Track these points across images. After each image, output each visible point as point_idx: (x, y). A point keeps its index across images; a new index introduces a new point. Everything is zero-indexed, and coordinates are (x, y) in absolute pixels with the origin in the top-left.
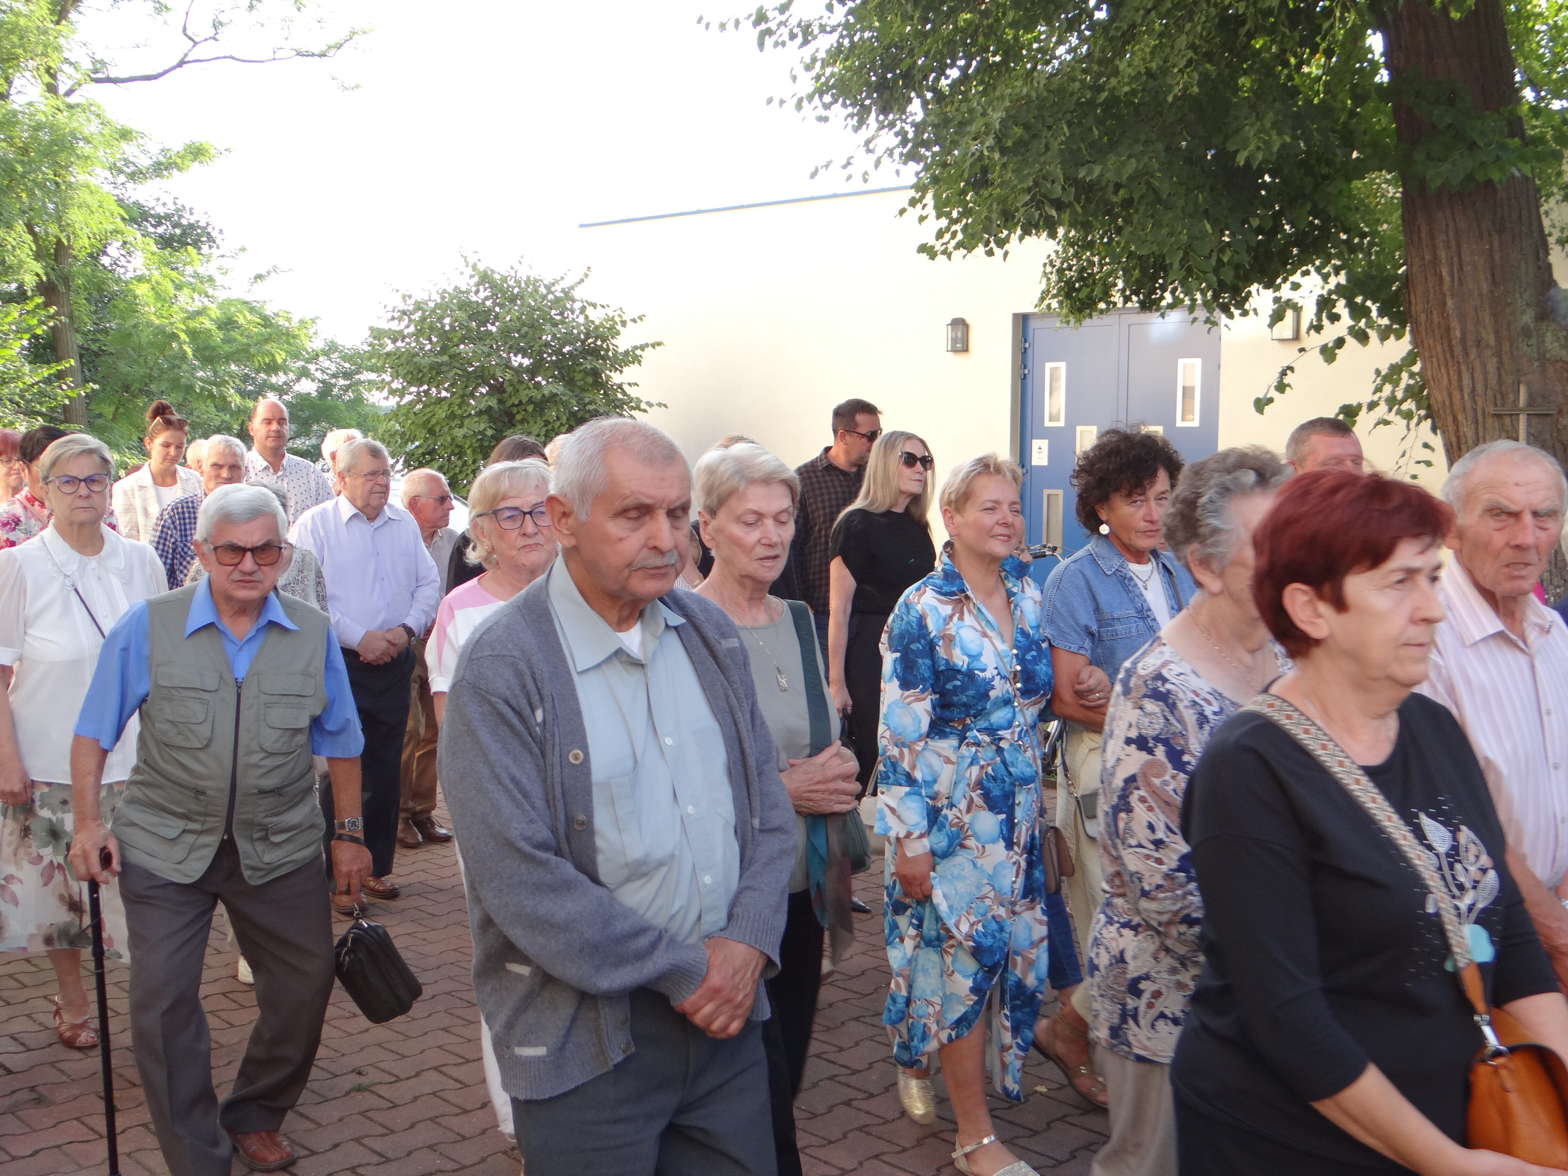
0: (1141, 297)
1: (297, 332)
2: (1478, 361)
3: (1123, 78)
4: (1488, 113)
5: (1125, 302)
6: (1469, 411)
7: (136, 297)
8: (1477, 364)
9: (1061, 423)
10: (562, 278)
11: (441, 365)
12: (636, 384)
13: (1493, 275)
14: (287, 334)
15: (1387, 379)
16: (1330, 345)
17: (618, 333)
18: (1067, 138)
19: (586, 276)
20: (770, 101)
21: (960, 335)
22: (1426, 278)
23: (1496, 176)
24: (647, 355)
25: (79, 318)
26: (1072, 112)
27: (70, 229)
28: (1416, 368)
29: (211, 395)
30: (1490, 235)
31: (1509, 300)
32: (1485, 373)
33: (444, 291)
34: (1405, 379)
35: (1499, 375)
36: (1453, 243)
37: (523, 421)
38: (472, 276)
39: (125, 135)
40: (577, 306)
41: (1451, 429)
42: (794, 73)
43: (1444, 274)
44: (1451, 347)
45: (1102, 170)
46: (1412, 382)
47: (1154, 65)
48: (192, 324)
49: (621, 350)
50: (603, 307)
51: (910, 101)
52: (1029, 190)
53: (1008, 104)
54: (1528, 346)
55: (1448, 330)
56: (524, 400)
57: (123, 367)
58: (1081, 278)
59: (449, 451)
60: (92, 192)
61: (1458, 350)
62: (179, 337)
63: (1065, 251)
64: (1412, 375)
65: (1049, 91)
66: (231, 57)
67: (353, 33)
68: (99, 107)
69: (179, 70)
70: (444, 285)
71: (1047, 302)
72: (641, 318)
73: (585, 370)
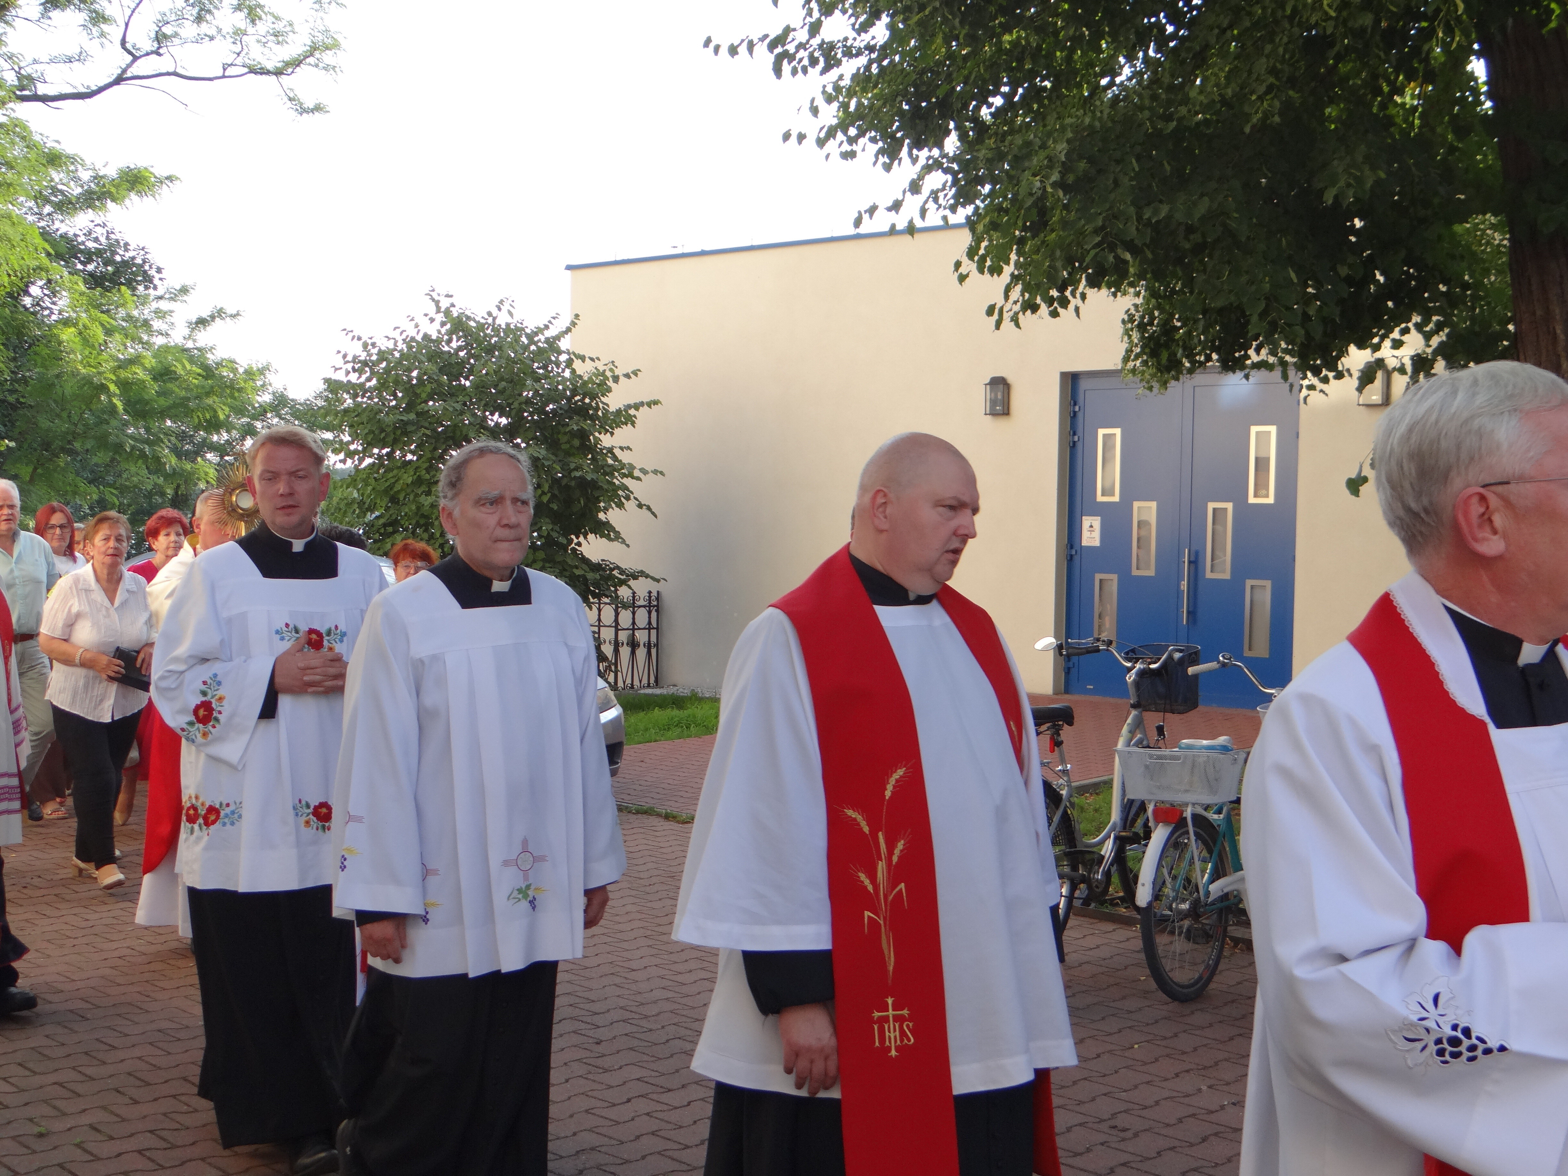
0: (1223, 355)
1: (242, 384)
3: (1194, 106)
7: (60, 343)
9: (1116, 498)
10: (547, 327)
11: (405, 423)
12: (628, 448)
14: (232, 387)
17: (609, 390)
18: (1137, 174)
19: (574, 324)
20: (786, 136)
21: (1000, 396)
22: (1538, 337)
24: (642, 414)
26: (1140, 144)
29: (143, 455)
33: (413, 339)
38: (443, 324)
39: (54, 159)
40: (563, 358)
42: (815, 104)
43: (1558, 332)
45: (1170, 210)
47: (1229, 92)
48: (123, 374)
50: (592, 359)
51: (947, 132)
52: (1099, 230)
53: (1070, 135)
57: (44, 422)
58: (1163, 334)
59: (414, 522)
60: (14, 224)
62: (108, 389)
63: (1146, 303)
65: (1114, 121)
66: (175, 74)
67: (313, 49)
68: (25, 128)
69: (116, 87)
70: (412, 332)
71: (1131, 365)
72: (635, 373)
73: (570, 432)
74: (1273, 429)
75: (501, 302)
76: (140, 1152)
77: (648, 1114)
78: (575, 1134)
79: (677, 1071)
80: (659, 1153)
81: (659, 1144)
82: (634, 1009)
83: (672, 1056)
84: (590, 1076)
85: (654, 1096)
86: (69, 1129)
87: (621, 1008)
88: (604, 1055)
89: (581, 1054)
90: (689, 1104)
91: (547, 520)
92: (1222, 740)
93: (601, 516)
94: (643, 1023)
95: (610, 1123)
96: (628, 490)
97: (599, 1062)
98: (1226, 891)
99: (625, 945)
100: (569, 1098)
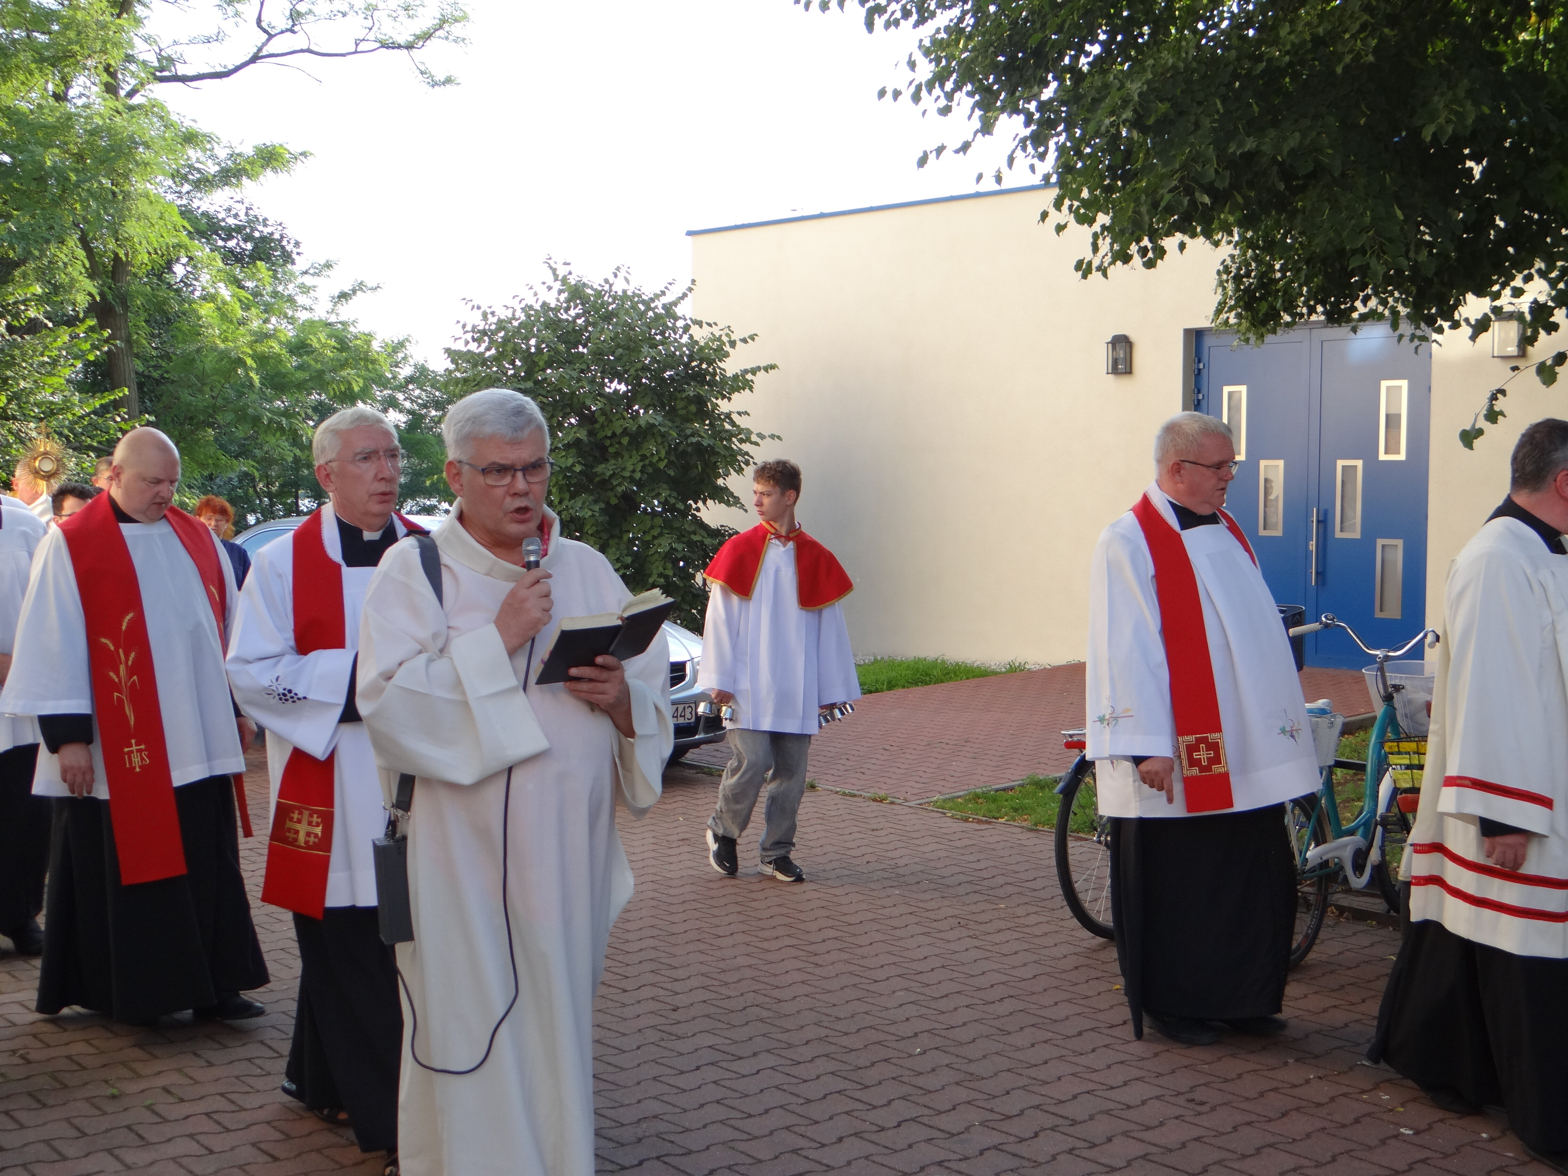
0: (1328, 307)
1: (379, 357)
3: (1284, 47)
5: (1310, 314)
7: (200, 318)
10: (663, 293)
12: (746, 413)
14: (366, 359)
16: (1549, 363)
17: (727, 355)
18: (1221, 115)
19: (690, 290)
20: (882, 94)
21: (1121, 354)
24: (759, 379)
25: (137, 341)
26: (1226, 85)
27: (128, 244)
29: (281, 428)
33: (531, 307)
37: (617, 455)
38: (560, 292)
39: (190, 138)
40: (680, 323)
42: (912, 59)
48: (261, 348)
49: (729, 374)
50: (709, 325)
51: (1045, 83)
52: (1176, 174)
53: (1150, 77)
56: (619, 431)
57: (185, 396)
58: (1261, 286)
60: (151, 202)
62: (245, 363)
63: (1243, 254)
65: (1199, 65)
66: (309, 51)
67: (443, 22)
68: (163, 108)
69: (252, 66)
70: (531, 301)
71: (1224, 316)
72: (752, 338)
73: (688, 397)
74: (1404, 384)
75: (618, 269)
76: (207, 1114)
77: (715, 1082)
78: (639, 1102)
79: (751, 1039)
80: (721, 1122)
81: (721, 1113)
82: (715, 976)
83: (747, 1023)
84: (662, 1044)
85: (724, 1064)
86: (142, 1091)
87: (703, 975)
88: (679, 1022)
89: (657, 1020)
90: (758, 1072)
91: (665, 486)
92: (1321, 703)
93: (720, 482)
94: (724, 991)
95: (676, 1091)
96: (747, 454)
97: (674, 1029)
98: (1324, 858)
99: (715, 911)
100: (639, 1065)
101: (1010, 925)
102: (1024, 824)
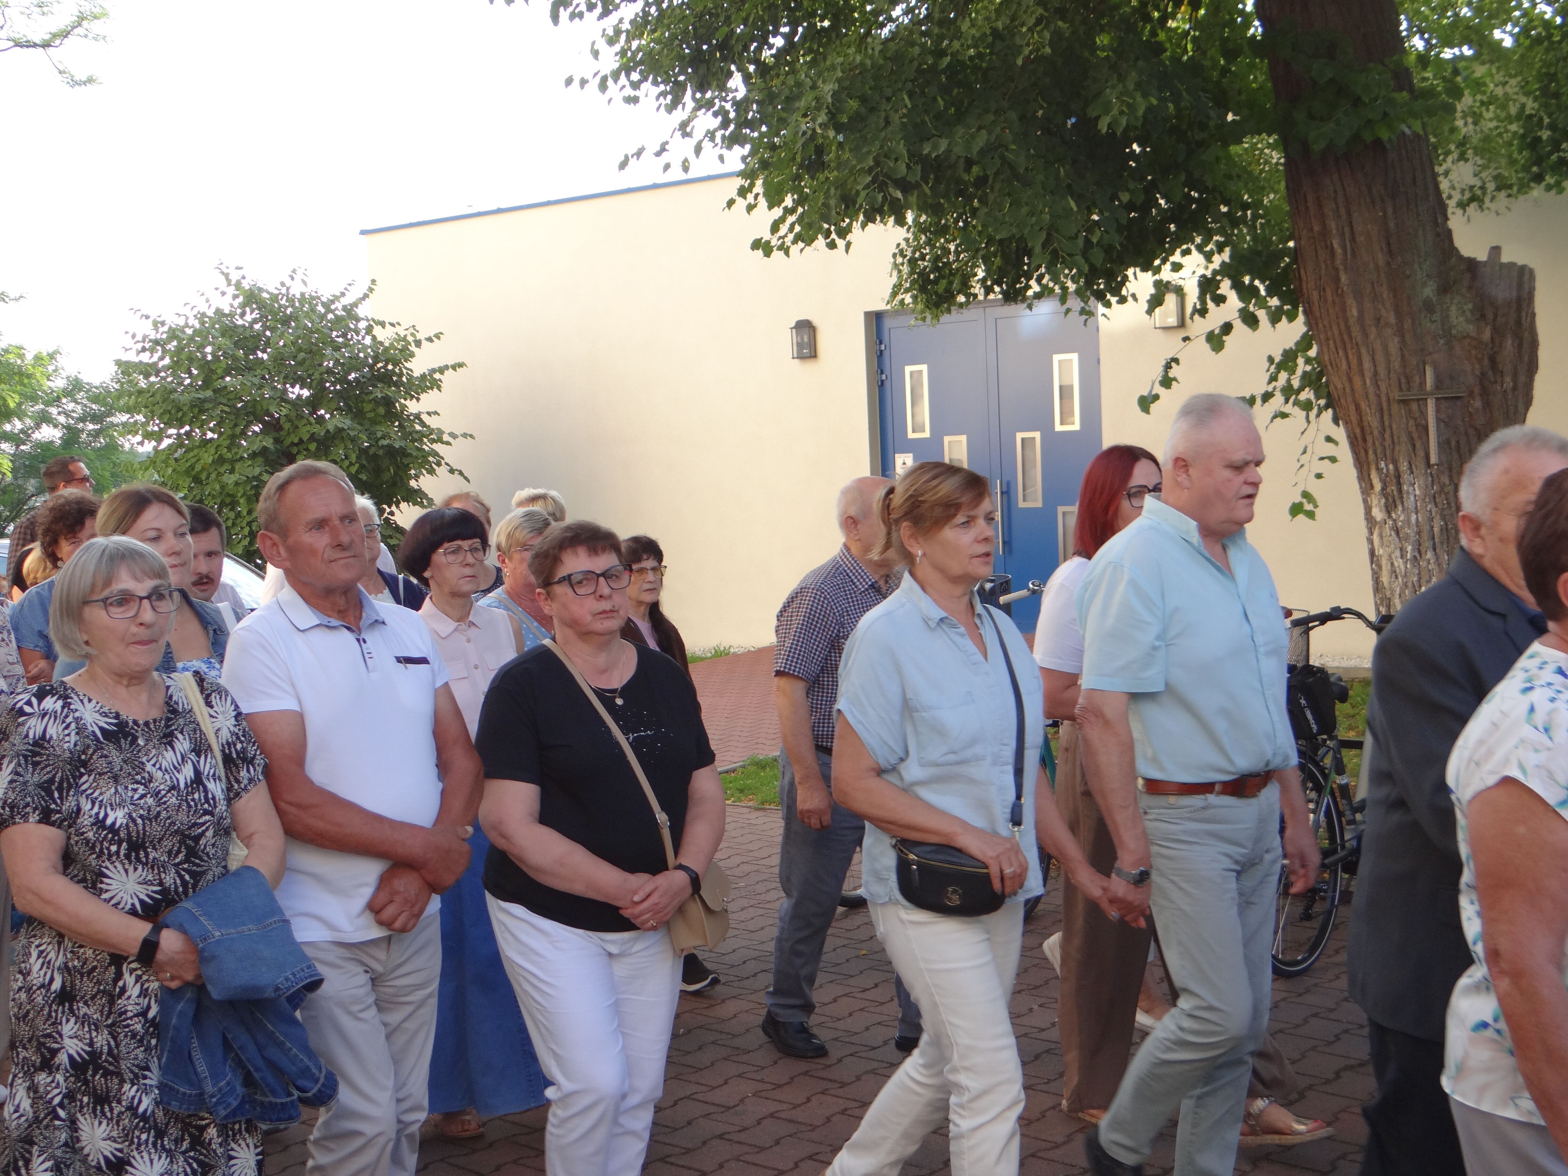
0: (1004, 286)
1: (31, 370)
2: (1378, 341)
3: (966, 40)
4: (1371, 65)
5: (987, 293)
6: (1372, 397)
8: (1378, 345)
9: (927, 434)
10: (343, 294)
11: (203, 401)
12: (436, 413)
13: (1389, 244)
14: (21, 373)
15: (1281, 367)
16: (1217, 332)
17: (412, 355)
18: (909, 110)
19: (371, 290)
20: (569, 82)
21: (806, 339)
22: (1316, 251)
23: (1385, 135)
24: (447, 378)
26: (912, 81)
28: (1313, 353)
30: (1383, 202)
31: (1408, 272)
32: (1387, 354)
33: (204, 315)
34: (1302, 366)
35: (1403, 356)
36: (1343, 211)
38: (235, 297)
40: (362, 325)
41: (1354, 418)
42: (596, 47)
43: (1336, 246)
44: (1348, 328)
45: (949, 145)
46: (1308, 368)
47: (1000, 25)
49: (416, 374)
50: (392, 325)
51: (730, 74)
52: (870, 171)
53: (840, 74)
54: (1432, 322)
55: (1344, 309)
56: (306, 437)
58: (935, 269)
59: (219, 501)
61: (1356, 331)
63: (916, 238)
64: (1308, 361)
65: (885, 58)
67: (81, 19)
70: (203, 308)
71: (900, 297)
72: (438, 336)
73: (375, 400)
74: (1074, 357)
75: (294, 271)
93: (413, 483)
96: (438, 455)
101: (752, 902)
102: (751, 804)
